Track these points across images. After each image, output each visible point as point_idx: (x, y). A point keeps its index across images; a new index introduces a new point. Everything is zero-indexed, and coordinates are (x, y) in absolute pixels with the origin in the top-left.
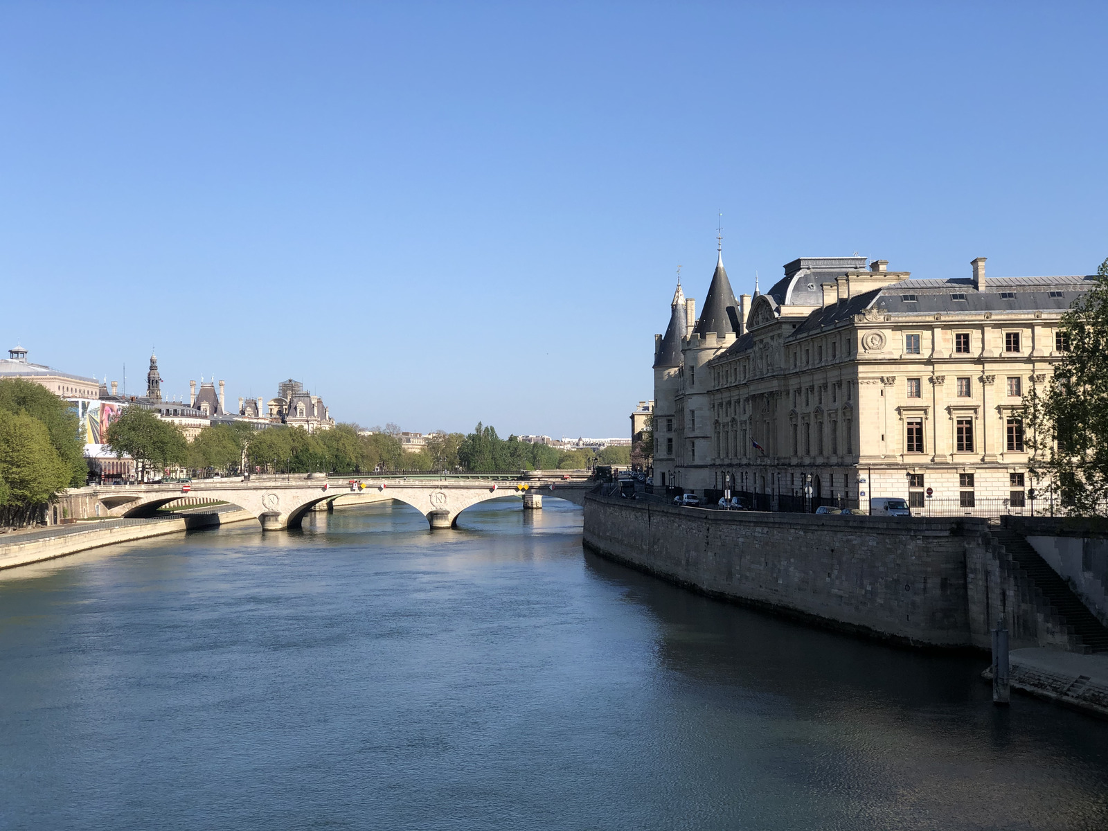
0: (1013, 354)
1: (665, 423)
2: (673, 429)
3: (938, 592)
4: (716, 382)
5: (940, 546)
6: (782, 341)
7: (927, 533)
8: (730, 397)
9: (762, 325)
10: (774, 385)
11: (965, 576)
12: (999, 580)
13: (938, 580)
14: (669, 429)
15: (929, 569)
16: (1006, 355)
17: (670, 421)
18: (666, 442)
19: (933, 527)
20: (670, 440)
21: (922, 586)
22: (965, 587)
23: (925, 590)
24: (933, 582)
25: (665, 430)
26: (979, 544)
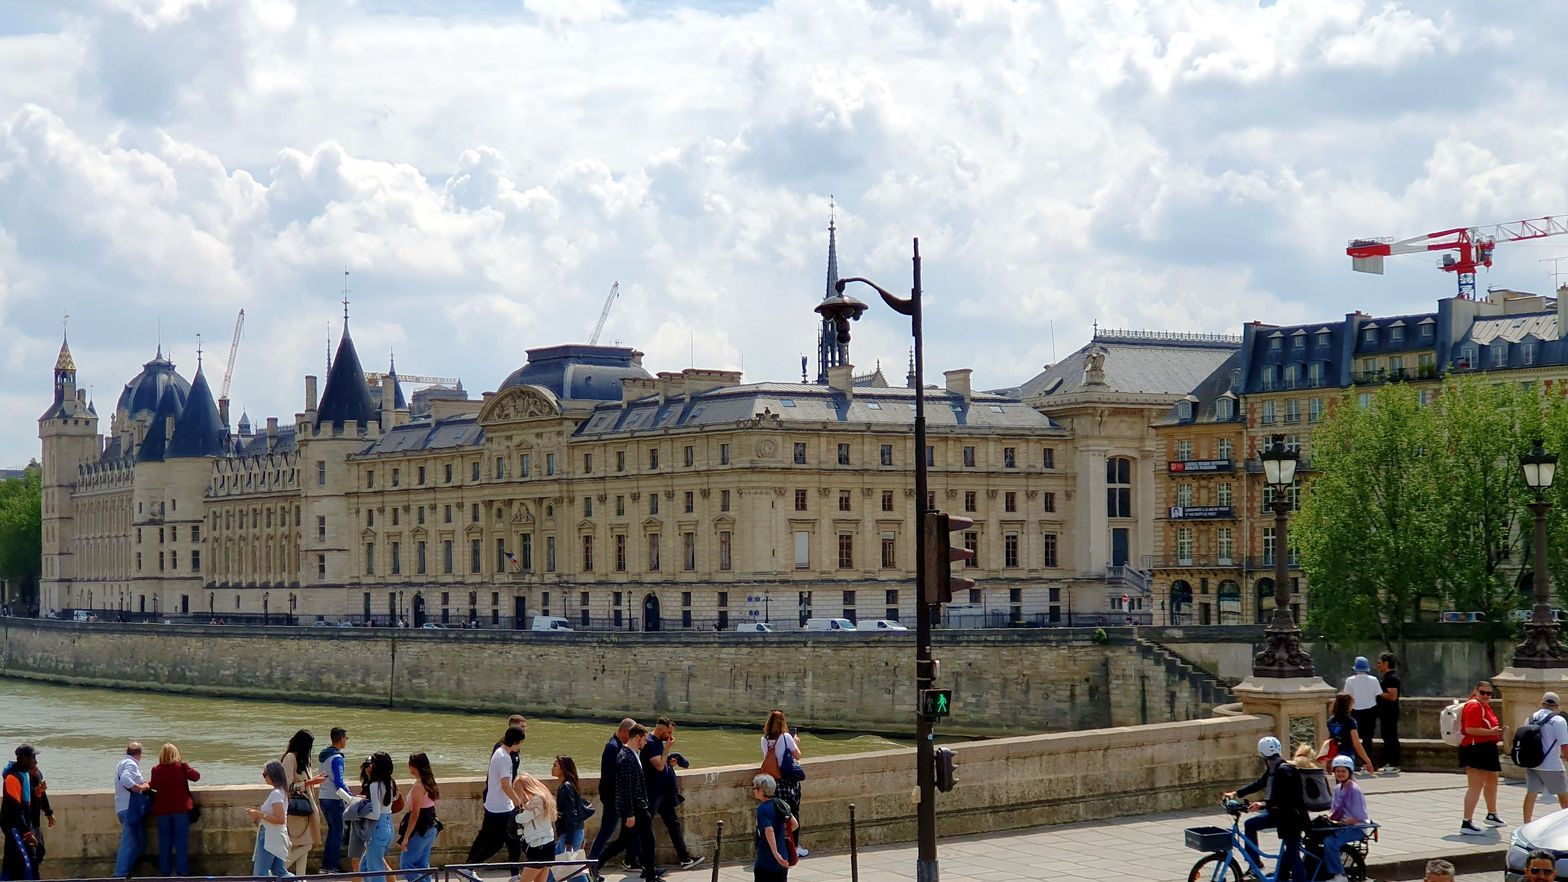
0: (888, 468)
1: (189, 531)
2: (201, 539)
3: (1087, 698)
4: (365, 483)
5: (1087, 655)
6: (563, 440)
7: (1075, 643)
8: (408, 501)
9: (514, 418)
10: (552, 491)
11: (1107, 683)
12: (1164, 684)
13: (1085, 687)
14: (195, 537)
15: (1077, 677)
16: (882, 468)
17: (195, 529)
18: (190, 555)
19: (1080, 637)
20: (196, 554)
21: (1068, 693)
22: (1108, 693)
23: (1073, 696)
24: (1081, 690)
25: (190, 539)
26: (1131, 652)
